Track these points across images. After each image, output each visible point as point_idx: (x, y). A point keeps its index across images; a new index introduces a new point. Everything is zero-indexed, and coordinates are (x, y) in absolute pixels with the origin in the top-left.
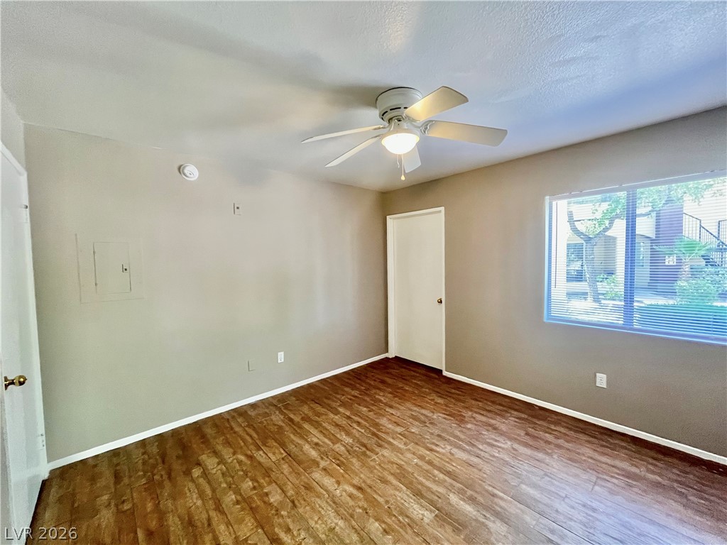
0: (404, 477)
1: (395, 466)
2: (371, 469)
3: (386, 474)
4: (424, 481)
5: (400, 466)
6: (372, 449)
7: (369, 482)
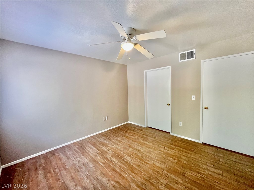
0: (131, 168)
1: (135, 172)
2: (144, 170)
3: (138, 169)
4: (124, 167)
5: (133, 172)
6: (146, 181)
7: (144, 166)
